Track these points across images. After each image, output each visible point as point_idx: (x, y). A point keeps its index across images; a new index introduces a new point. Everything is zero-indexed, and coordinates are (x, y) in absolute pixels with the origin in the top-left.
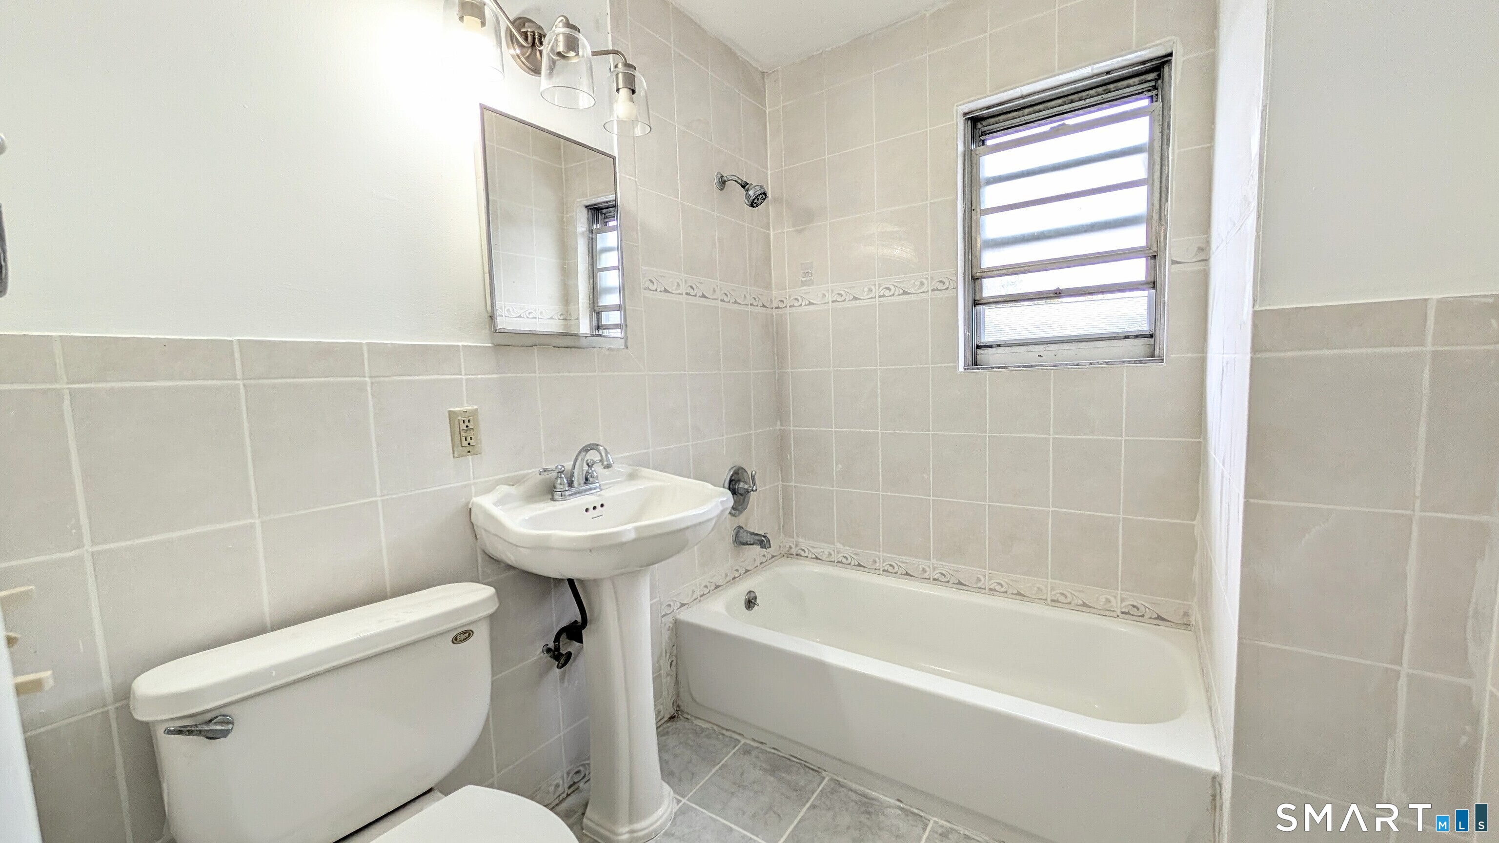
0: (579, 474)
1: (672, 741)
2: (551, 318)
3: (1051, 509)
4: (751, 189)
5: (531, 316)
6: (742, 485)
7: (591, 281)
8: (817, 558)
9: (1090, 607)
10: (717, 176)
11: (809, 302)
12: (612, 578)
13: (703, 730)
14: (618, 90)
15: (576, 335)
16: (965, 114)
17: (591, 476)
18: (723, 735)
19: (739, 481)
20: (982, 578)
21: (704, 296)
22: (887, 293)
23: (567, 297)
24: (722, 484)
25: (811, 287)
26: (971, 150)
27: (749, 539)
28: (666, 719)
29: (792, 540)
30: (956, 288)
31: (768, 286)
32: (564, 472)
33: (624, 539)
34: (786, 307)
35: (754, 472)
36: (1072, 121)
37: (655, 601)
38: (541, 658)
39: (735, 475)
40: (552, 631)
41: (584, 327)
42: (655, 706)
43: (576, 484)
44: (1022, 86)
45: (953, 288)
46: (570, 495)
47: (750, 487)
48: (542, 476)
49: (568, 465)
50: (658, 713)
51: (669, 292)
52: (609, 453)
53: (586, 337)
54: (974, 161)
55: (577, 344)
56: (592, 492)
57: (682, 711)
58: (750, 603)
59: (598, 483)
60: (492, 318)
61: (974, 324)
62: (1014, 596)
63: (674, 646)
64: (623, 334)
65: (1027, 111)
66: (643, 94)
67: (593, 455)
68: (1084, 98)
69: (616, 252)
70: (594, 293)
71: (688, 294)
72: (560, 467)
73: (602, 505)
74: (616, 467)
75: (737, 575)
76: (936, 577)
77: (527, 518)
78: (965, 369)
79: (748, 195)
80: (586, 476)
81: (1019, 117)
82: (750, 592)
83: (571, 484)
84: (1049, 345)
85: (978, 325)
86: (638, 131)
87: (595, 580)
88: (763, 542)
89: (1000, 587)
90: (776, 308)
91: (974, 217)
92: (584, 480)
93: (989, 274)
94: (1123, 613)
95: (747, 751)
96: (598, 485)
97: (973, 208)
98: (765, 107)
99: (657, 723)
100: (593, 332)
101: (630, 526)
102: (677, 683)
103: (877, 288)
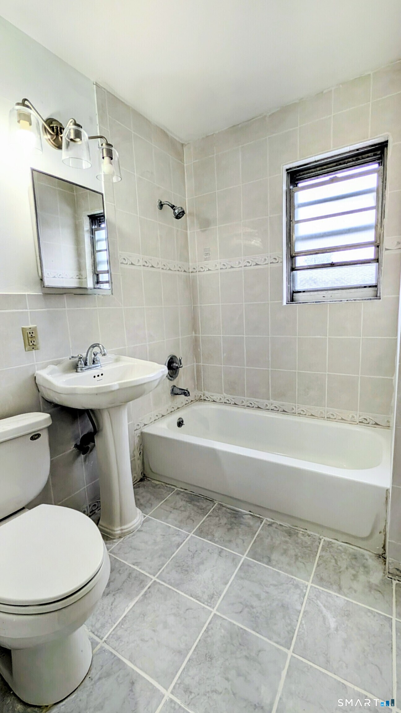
0: (90, 360)
1: (141, 490)
2: (72, 278)
3: (327, 373)
4: (176, 209)
5: (61, 277)
6: (174, 364)
7: (93, 257)
8: (214, 401)
9: (345, 420)
10: (158, 202)
11: (209, 269)
12: (108, 408)
13: (157, 485)
14: (103, 158)
15: (86, 288)
16: (287, 170)
17: (96, 360)
18: (167, 487)
19: (173, 362)
20: (294, 408)
21: (152, 267)
22: (248, 264)
23: (80, 267)
24: (165, 364)
25: (210, 261)
26: (290, 189)
27: (179, 391)
28: (138, 480)
29: (201, 392)
30: (282, 262)
31: (187, 260)
32: (82, 358)
33: (113, 389)
34: (196, 272)
35: (181, 358)
36: (340, 175)
37: (130, 423)
38: (74, 450)
39: (171, 360)
40: (79, 437)
41: (90, 283)
42: (132, 474)
43: (88, 364)
44: (315, 156)
45: (281, 262)
46: (85, 370)
47: (179, 365)
48: (71, 360)
49: (84, 355)
50: (134, 478)
51: (134, 265)
52: (104, 348)
53: (91, 289)
54: (292, 195)
55: (86, 293)
56: (97, 368)
57: (147, 477)
58: (180, 424)
59: (100, 363)
60: (42, 280)
61: (291, 280)
62: (309, 416)
63: (141, 445)
64: (110, 287)
65: (318, 169)
66: (116, 159)
67: (96, 350)
68: (346, 162)
69: (105, 241)
70: (95, 264)
71: (144, 266)
72: (80, 355)
73: (102, 375)
74: (108, 356)
75: (173, 410)
76: (272, 408)
77: (64, 381)
78: (287, 304)
79: (174, 213)
80: (93, 360)
81: (315, 172)
82: (180, 418)
83: (86, 364)
84: (328, 291)
85: (294, 280)
86: (115, 180)
87: (99, 410)
88: (186, 393)
89: (303, 412)
90: (192, 272)
91: (292, 225)
92: (93, 362)
93: (299, 254)
94: (360, 422)
95: (178, 493)
96: (99, 364)
97: (291, 220)
98: (184, 163)
99: (133, 483)
100: (95, 286)
101: (116, 383)
102: (143, 463)
103: (243, 261)
